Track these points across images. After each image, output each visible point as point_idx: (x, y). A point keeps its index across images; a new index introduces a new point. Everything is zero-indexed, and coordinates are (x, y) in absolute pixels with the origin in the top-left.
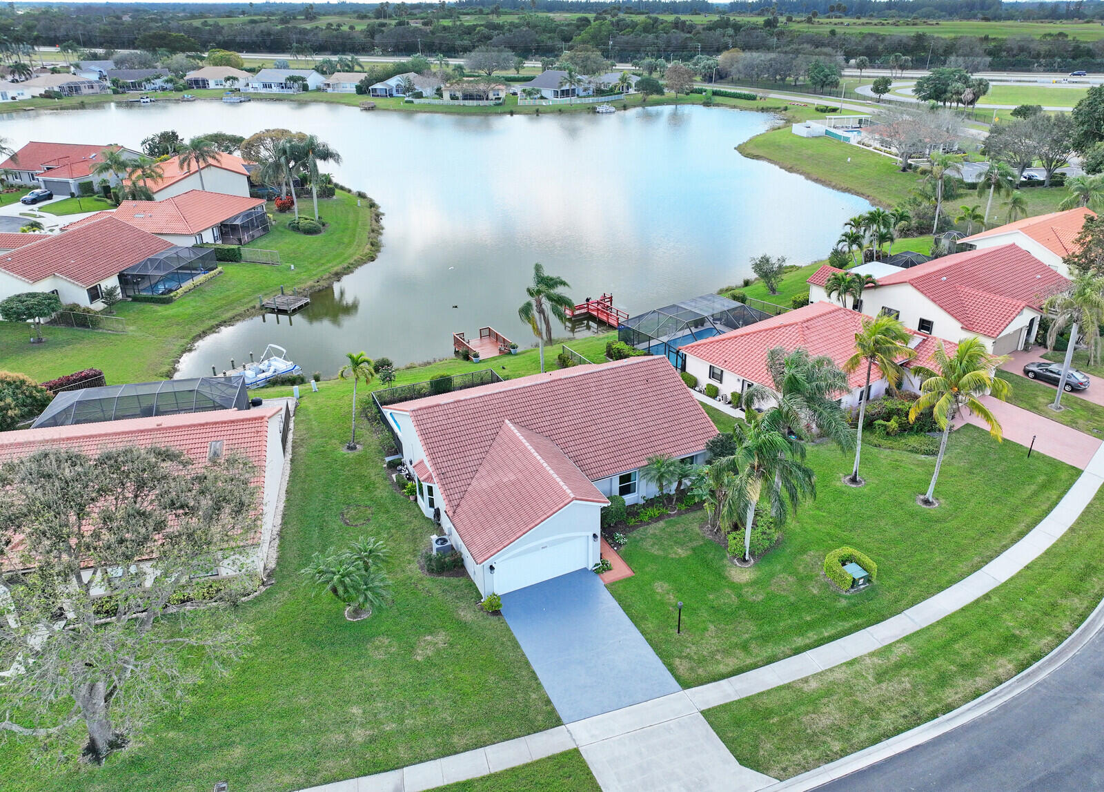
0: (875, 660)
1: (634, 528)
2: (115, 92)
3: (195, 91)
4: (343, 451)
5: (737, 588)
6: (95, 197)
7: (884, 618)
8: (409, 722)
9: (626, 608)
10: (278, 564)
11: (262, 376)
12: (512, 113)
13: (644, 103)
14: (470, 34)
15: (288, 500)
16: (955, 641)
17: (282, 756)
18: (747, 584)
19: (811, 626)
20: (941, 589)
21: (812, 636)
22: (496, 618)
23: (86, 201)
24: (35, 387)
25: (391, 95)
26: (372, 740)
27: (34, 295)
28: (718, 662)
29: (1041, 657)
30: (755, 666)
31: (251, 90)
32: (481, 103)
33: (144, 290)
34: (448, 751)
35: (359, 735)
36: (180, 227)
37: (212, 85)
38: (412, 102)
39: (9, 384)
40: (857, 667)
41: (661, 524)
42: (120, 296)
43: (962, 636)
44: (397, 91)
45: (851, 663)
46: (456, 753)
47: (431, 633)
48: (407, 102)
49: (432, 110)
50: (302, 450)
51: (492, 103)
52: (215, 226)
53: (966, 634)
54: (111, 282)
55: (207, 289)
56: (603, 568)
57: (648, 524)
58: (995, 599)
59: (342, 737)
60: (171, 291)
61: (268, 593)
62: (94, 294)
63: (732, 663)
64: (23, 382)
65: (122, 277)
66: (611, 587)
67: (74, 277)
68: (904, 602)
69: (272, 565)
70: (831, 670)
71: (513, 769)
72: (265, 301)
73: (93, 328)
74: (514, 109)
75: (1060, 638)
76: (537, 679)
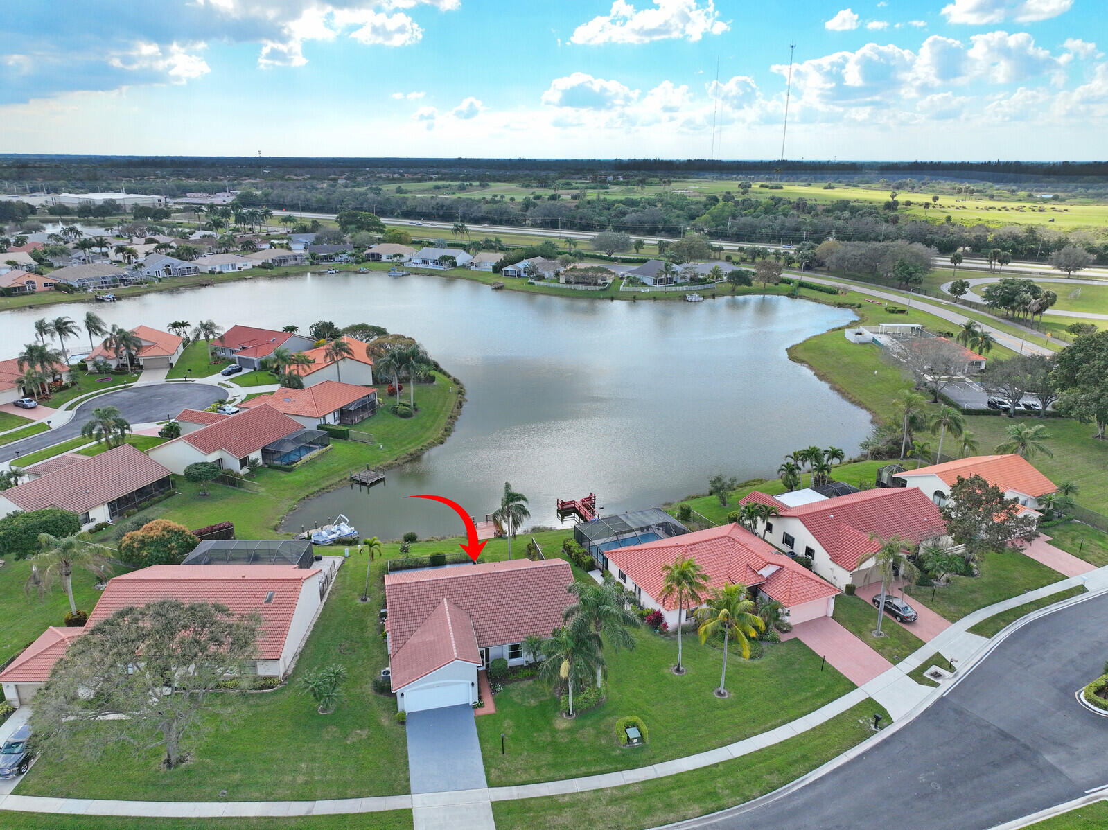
0: (614, 791)
1: (511, 681)
2: (312, 264)
3: (371, 264)
4: (359, 601)
5: (554, 732)
6: (269, 372)
7: (638, 767)
8: (328, 777)
9: (480, 733)
10: (293, 672)
11: (331, 537)
12: (612, 299)
13: (733, 293)
14: (609, 209)
15: (313, 631)
16: (673, 789)
17: (258, 783)
18: (561, 731)
19: (586, 763)
20: (689, 754)
21: (584, 769)
22: (400, 726)
23: (262, 376)
24: (190, 536)
25: (519, 276)
26: (306, 783)
27: (205, 464)
28: (517, 775)
29: (724, 809)
30: (538, 782)
31: (413, 265)
32: (589, 288)
33: (276, 460)
34: (342, 796)
35: (300, 779)
36: (311, 411)
37: (384, 258)
38: (533, 284)
39: (176, 533)
40: (600, 794)
41: (531, 681)
42: (261, 463)
43: (680, 787)
44: (525, 272)
45: (597, 791)
46: (346, 798)
47: (361, 729)
48: (529, 283)
49: (549, 292)
50: (334, 597)
51: (598, 288)
52: (337, 410)
53: (684, 786)
54: (256, 455)
55: (318, 461)
56: (478, 705)
57: (522, 680)
58: (721, 767)
59: (291, 778)
60: (294, 462)
61: (282, 689)
62: (244, 462)
63: (525, 777)
64: (184, 532)
65: (263, 451)
66: (478, 719)
67: (233, 451)
68: (657, 759)
69: (290, 672)
70: (583, 792)
71: (372, 813)
72: (355, 474)
73: (239, 487)
74: (614, 295)
75: (747, 799)
76: (408, 766)
